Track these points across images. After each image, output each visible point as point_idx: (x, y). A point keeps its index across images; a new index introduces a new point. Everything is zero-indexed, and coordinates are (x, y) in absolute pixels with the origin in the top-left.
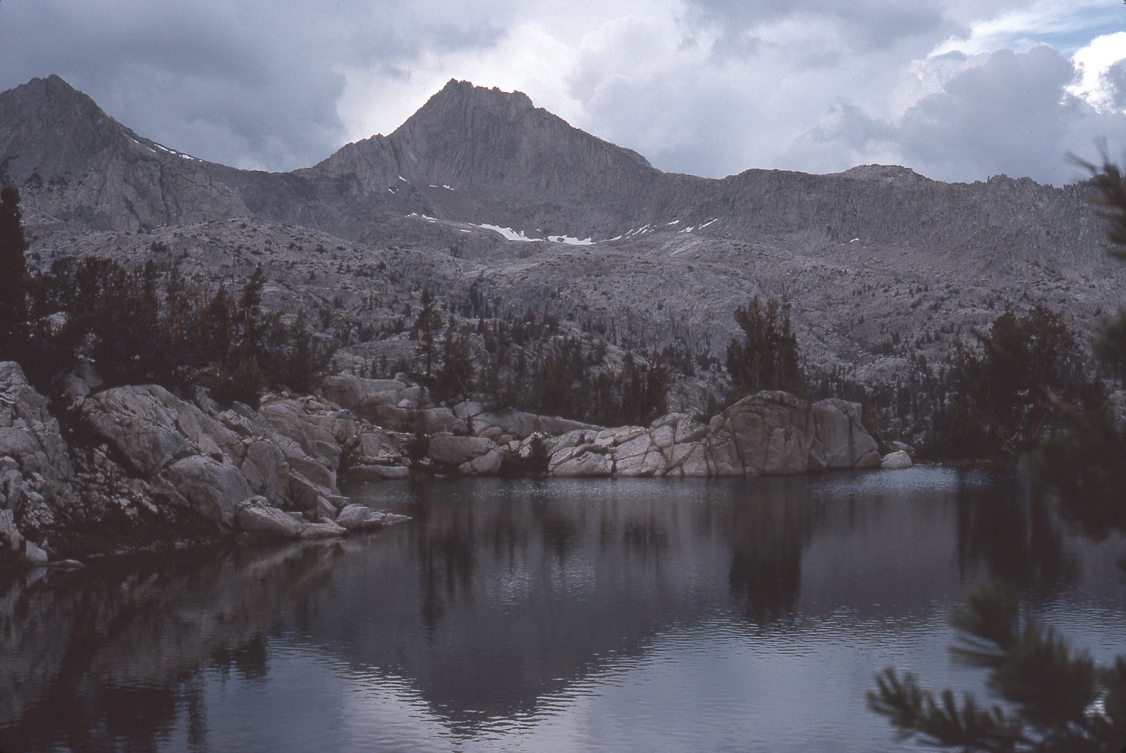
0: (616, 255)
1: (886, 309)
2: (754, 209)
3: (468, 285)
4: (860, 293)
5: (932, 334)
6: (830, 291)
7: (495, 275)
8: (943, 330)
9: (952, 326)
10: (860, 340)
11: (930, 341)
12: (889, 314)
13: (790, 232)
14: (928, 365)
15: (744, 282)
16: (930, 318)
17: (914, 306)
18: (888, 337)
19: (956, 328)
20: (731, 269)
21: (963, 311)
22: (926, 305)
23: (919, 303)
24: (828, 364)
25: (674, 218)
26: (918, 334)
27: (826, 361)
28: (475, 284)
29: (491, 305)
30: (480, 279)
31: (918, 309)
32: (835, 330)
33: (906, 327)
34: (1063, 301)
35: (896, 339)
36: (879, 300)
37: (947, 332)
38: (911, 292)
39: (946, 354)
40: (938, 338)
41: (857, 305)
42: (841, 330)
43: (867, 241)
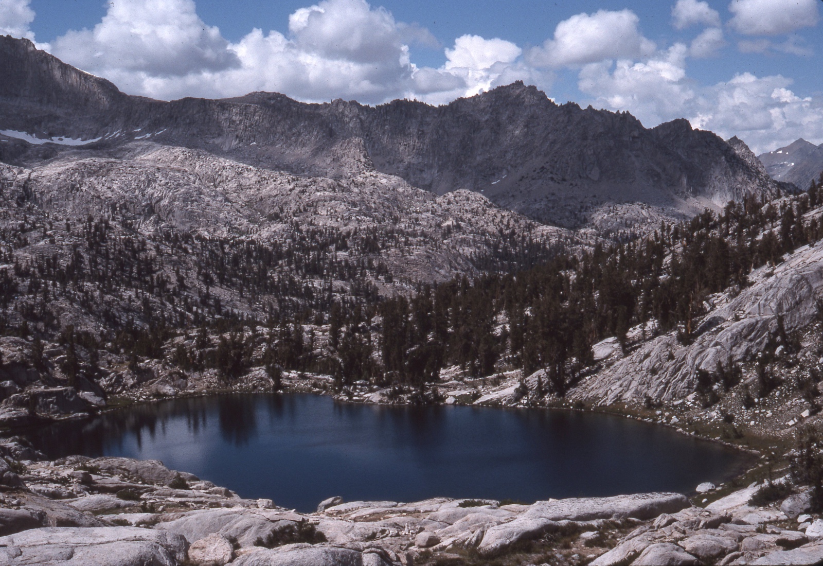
0: (112, 162)
1: (274, 193)
2: (189, 123)
3: (22, 184)
4: (259, 182)
5: (302, 208)
6: (242, 181)
7: (38, 177)
8: (308, 205)
9: (313, 203)
10: (260, 211)
11: (300, 212)
12: (277, 195)
13: (213, 138)
14: (300, 228)
15: (191, 177)
16: (300, 198)
17: (291, 190)
18: (276, 210)
19: (315, 204)
20: (182, 168)
21: (318, 194)
22: (298, 190)
23: (293, 189)
24: (243, 226)
25: (138, 126)
26: (293, 207)
27: (242, 224)
28: (26, 183)
29: (38, 196)
30: (29, 179)
31: (293, 192)
32: (246, 205)
33: (286, 203)
34: (374, 184)
35: (282, 210)
36: (271, 187)
37: (310, 206)
38: (289, 182)
39: (310, 220)
40: (305, 210)
41: (259, 190)
42: (249, 204)
43: (261, 144)
